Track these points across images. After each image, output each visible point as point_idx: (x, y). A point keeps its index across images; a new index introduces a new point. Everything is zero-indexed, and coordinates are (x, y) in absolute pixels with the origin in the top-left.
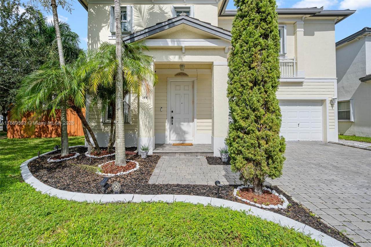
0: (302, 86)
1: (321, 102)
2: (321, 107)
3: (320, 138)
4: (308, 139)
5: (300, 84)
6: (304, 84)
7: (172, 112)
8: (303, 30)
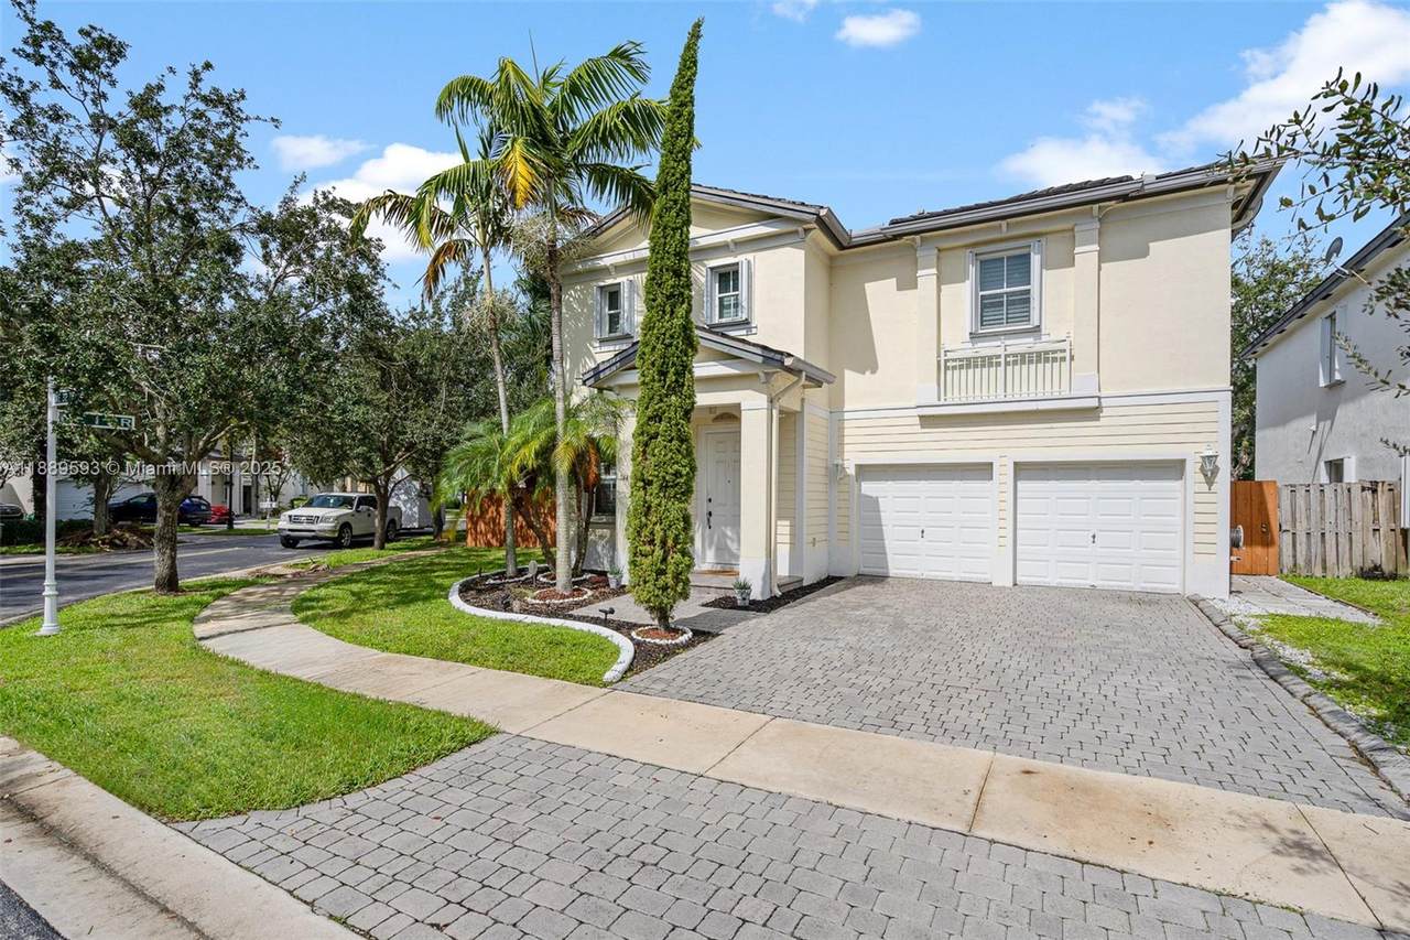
0: (1098, 418)
1: (1174, 469)
2: (1177, 484)
3: (1174, 584)
4: (1129, 584)
5: (1092, 413)
6: (1106, 412)
7: (710, 500)
8: (1096, 247)
